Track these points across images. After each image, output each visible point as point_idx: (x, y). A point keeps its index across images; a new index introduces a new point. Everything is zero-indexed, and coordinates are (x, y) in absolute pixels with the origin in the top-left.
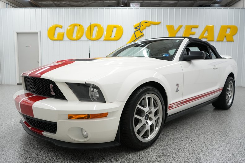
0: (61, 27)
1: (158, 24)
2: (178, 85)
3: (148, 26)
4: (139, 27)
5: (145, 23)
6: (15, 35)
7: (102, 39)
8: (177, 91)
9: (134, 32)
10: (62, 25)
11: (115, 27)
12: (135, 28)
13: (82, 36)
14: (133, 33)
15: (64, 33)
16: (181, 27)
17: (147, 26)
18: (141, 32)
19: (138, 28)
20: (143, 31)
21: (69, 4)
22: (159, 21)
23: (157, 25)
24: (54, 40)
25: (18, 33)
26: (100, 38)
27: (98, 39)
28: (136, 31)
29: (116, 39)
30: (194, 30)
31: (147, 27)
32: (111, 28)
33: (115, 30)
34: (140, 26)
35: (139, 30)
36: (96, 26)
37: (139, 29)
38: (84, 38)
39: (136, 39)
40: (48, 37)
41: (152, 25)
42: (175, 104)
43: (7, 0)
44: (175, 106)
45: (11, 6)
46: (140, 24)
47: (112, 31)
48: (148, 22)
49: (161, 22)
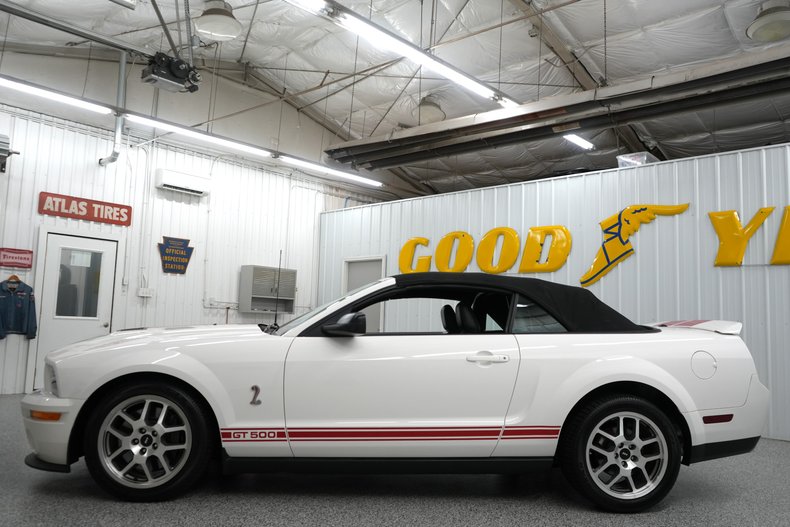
0: (426, 243)
1: (680, 211)
2: (256, 389)
3: (646, 223)
4: (617, 227)
5: (636, 211)
6: (344, 267)
7: (516, 268)
8: (255, 402)
9: (603, 245)
10: (428, 238)
11: (549, 233)
12: (606, 231)
13: (470, 262)
15: (430, 258)
17: (642, 222)
18: (624, 241)
19: (615, 230)
20: (631, 239)
22: (684, 202)
23: (677, 216)
25: (350, 263)
26: (510, 268)
27: (505, 269)
28: (608, 240)
31: (644, 226)
33: (549, 240)
34: (620, 224)
35: (617, 238)
36: (501, 234)
37: (618, 234)
38: (472, 266)
39: (610, 264)
41: (661, 218)
42: (249, 431)
43: (348, 191)
44: (248, 437)
45: (359, 201)
46: (620, 216)
47: (542, 245)
48: (646, 209)
49: (688, 205)
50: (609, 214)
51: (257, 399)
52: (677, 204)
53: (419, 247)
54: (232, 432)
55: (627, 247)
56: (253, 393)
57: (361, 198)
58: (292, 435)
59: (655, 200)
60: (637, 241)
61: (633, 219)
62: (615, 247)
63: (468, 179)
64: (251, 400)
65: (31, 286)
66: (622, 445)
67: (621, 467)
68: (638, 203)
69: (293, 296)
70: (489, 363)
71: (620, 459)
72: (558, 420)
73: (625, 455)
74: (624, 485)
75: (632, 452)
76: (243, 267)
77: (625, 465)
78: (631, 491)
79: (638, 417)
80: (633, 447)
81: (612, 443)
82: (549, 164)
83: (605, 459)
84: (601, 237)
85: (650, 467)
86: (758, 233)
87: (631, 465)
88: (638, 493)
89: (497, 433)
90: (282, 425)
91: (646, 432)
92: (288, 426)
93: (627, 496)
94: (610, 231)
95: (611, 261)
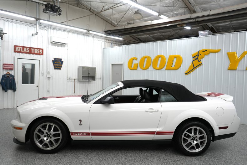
0: (137, 59)
1: (217, 51)
2: (80, 121)
3: (207, 55)
5: (203, 51)
6: (111, 66)
7: (165, 68)
8: (80, 124)
9: (192, 62)
10: (137, 57)
11: (175, 57)
13: (150, 66)
17: (205, 55)
18: (199, 61)
19: (197, 57)
20: (202, 60)
23: (217, 53)
24: (132, 70)
25: (113, 65)
26: (163, 68)
27: (161, 68)
28: (194, 60)
31: (206, 56)
33: (175, 60)
34: (198, 55)
35: (197, 60)
37: (197, 59)
38: (151, 68)
39: (194, 68)
41: (212, 54)
42: (79, 133)
43: (112, 41)
44: (79, 135)
45: (115, 44)
46: (198, 52)
47: (173, 61)
48: (207, 51)
49: (221, 50)
50: (194, 52)
51: (81, 123)
52: (217, 49)
53: (134, 60)
54: (74, 133)
55: (200, 63)
56: (80, 122)
57: (116, 43)
58: (92, 134)
59: (210, 48)
60: (203, 61)
61: (203, 54)
62: (196, 63)
63: (150, 36)
64: (79, 124)
65: (14, 75)
66: (193, 136)
67: (192, 143)
68: (204, 48)
69: (95, 75)
70: (152, 112)
71: (192, 141)
72: (173, 129)
73: (194, 139)
74: (193, 148)
75: (196, 138)
76: (79, 67)
77: (194, 142)
78: (195, 150)
79: (198, 128)
80: (196, 137)
81: (190, 136)
82: (177, 32)
83: (188, 141)
84: (192, 59)
85: (201, 143)
86: (243, 59)
87: (195, 142)
88: (197, 150)
89: (154, 133)
90: (89, 131)
91: (201, 132)
92: (91, 131)
93: (194, 151)
94: (195, 57)
95: (195, 67)
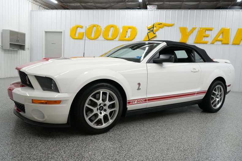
0: (82, 27)
1: (171, 26)
2: (139, 84)
3: (161, 28)
5: (159, 24)
6: (44, 33)
7: (117, 39)
8: (139, 89)
9: (148, 34)
10: (82, 25)
11: (129, 28)
12: (149, 29)
13: (100, 35)
14: (146, 34)
15: (84, 32)
16: (194, 29)
17: (160, 28)
18: (154, 33)
19: (152, 29)
20: (156, 32)
21: (94, 5)
22: (172, 23)
23: (170, 27)
24: (75, 39)
25: (46, 32)
26: (115, 38)
27: (113, 39)
28: (149, 32)
29: (130, 39)
30: (208, 33)
31: (160, 29)
32: (126, 29)
33: (129, 31)
34: (153, 27)
36: (112, 27)
37: (153, 31)
38: (101, 38)
40: (70, 36)
41: (166, 27)
42: (136, 100)
43: (40, 3)
44: (136, 102)
47: (127, 32)
48: (161, 24)
49: (174, 24)
51: (140, 88)
52: (170, 23)
53: (79, 29)
54: (131, 101)
55: (155, 35)
58: (149, 100)
62: (151, 35)
64: (137, 88)
68: (159, 22)
70: (195, 72)
75: (217, 96)
76: (3, 30)
79: (219, 86)
81: (215, 94)
83: (214, 99)
84: (147, 31)
85: (220, 99)
86: (192, 34)
88: (217, 107)
90: (146, 97)
91: (221, 90)
92: (148, 97)
93: (215, 108)
94: (150, 29)
95: (150, 39)
